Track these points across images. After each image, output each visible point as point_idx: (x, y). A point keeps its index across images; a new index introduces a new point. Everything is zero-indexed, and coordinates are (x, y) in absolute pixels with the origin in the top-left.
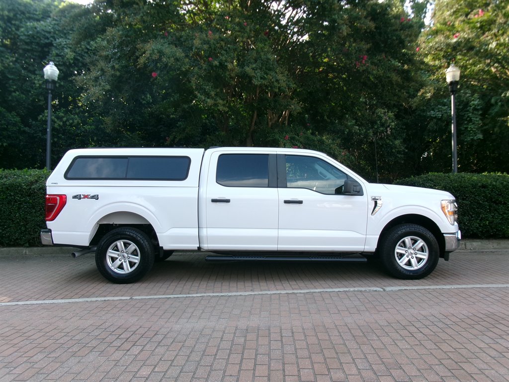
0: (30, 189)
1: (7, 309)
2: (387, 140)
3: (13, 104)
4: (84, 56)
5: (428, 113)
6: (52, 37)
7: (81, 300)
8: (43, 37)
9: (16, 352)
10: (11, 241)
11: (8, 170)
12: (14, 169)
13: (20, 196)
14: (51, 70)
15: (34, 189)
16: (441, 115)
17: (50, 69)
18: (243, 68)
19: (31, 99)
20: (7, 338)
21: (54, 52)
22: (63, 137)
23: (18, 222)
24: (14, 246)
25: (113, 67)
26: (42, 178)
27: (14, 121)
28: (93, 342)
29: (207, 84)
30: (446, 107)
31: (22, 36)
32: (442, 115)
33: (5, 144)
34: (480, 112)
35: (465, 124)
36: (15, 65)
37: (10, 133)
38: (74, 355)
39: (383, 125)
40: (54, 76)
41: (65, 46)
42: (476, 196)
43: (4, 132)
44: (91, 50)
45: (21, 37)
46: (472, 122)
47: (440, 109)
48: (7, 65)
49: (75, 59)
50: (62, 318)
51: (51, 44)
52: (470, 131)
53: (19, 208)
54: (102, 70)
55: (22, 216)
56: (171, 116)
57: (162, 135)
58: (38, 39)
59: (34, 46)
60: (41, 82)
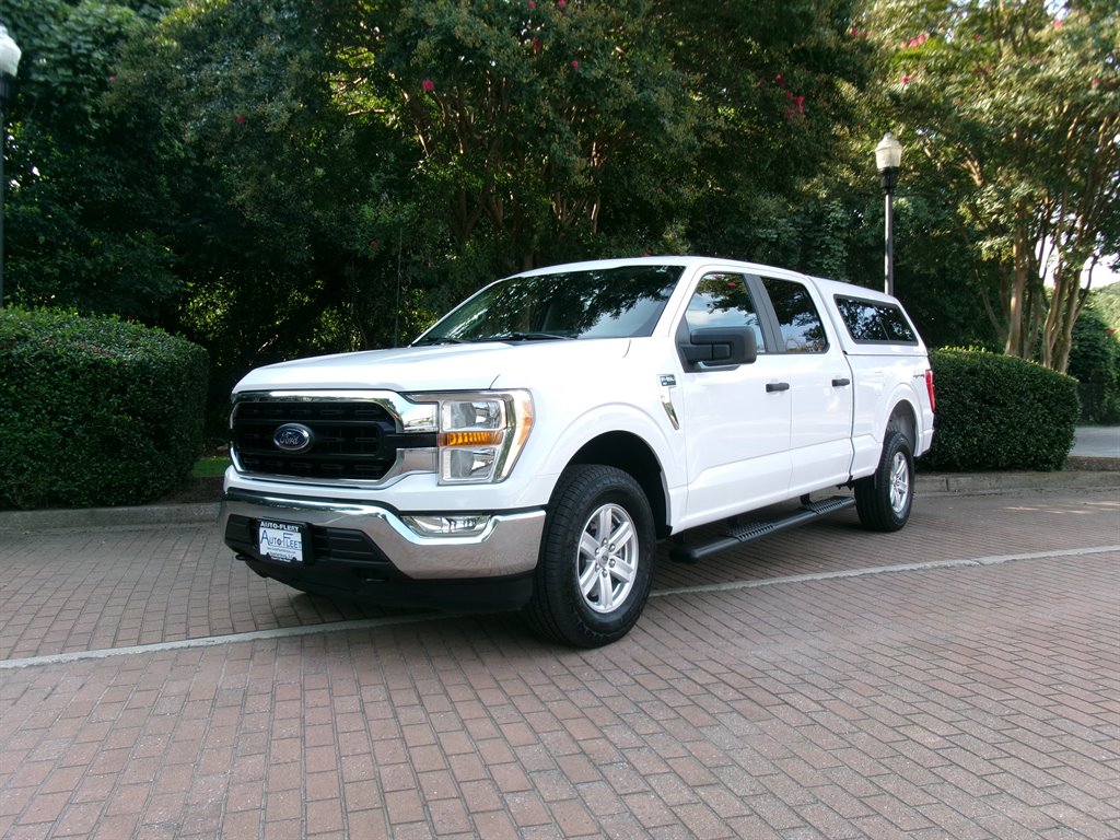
16: (776, 236)
32: (779, 235)
34: (846, 235)
35: (817, 257)
40: (11, 62)
46: (830, 253)
47: (774, 224)
52: (826, 270)
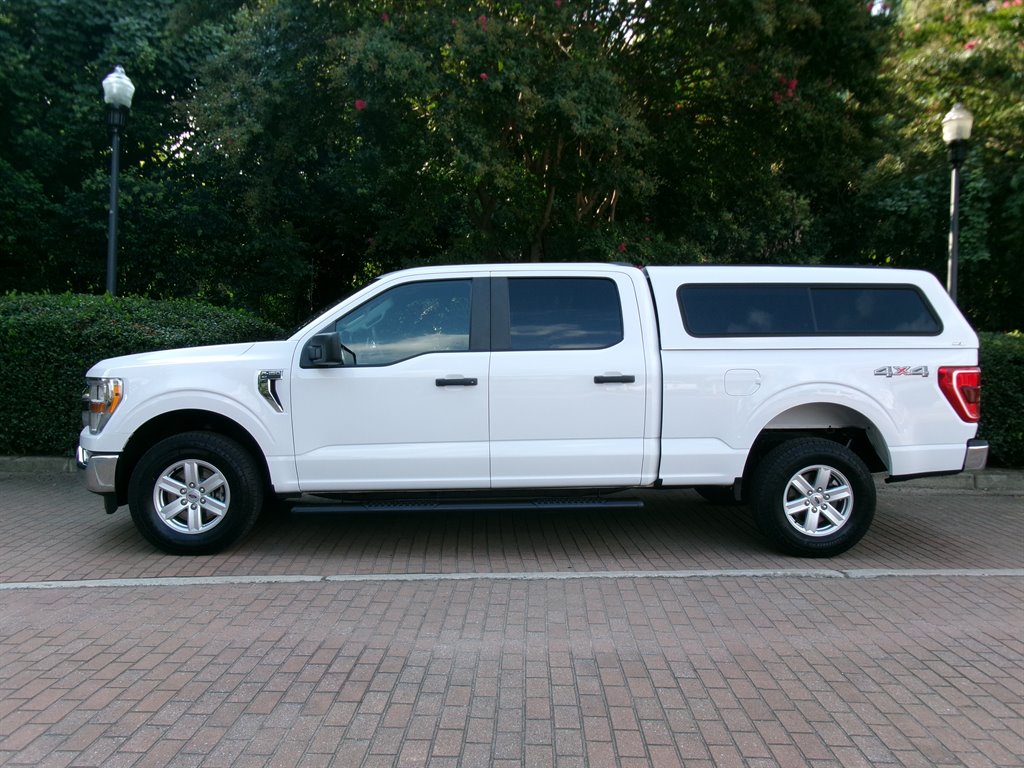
0: (80, 335)
1: (65, 597)
2: (792, 255)
3: (27, 154)
4: (176, 56)
5: (880, 203)
6: (109, 12)
7: (217, 580)
8: (90, 13)
9: (116, 699)
10: (37, 443)
11: (29, 294)
12: (41, 293)
13: (58, 350)
14: (118, 84)
15: (89, 337)
16: (906, 209)
17: (117, 82)
18: (552, 97)
19: (64, 144)
20: (85, 667)
21: (114, 46)
22: (133, 226)
23: (52, 405)
24: (42, 453)
25: (267, 85)
26: (104, 313)
27: (30, 189)
28: (277, 680)
29: (473, 130)
30: (918, 192)
31: (45, 7)
32: (909, 207)
33: (10, 238)
34: (988, 205)
36: (29, 69)
37: (21, 216)
38: (245, 711)
39: (786, 224)
40: (126, 96)
41: (139, 34)
42: (1001, 380)
43: (8, 213)
44: (193, 44)
45: (44, 10)
46: (968, 225)
47: (904, 196)
48: (12, 69)
49: (159, 62)
50: (190, 620)
51: (106, 29)
52: (964, 243)
53: (56, 376)
54: (243, 90)
55: (63, 391)
56: (359, 190)
57: (338, 231)
58: (79, 16)
59: (70, 31)
60: (86, 109)
